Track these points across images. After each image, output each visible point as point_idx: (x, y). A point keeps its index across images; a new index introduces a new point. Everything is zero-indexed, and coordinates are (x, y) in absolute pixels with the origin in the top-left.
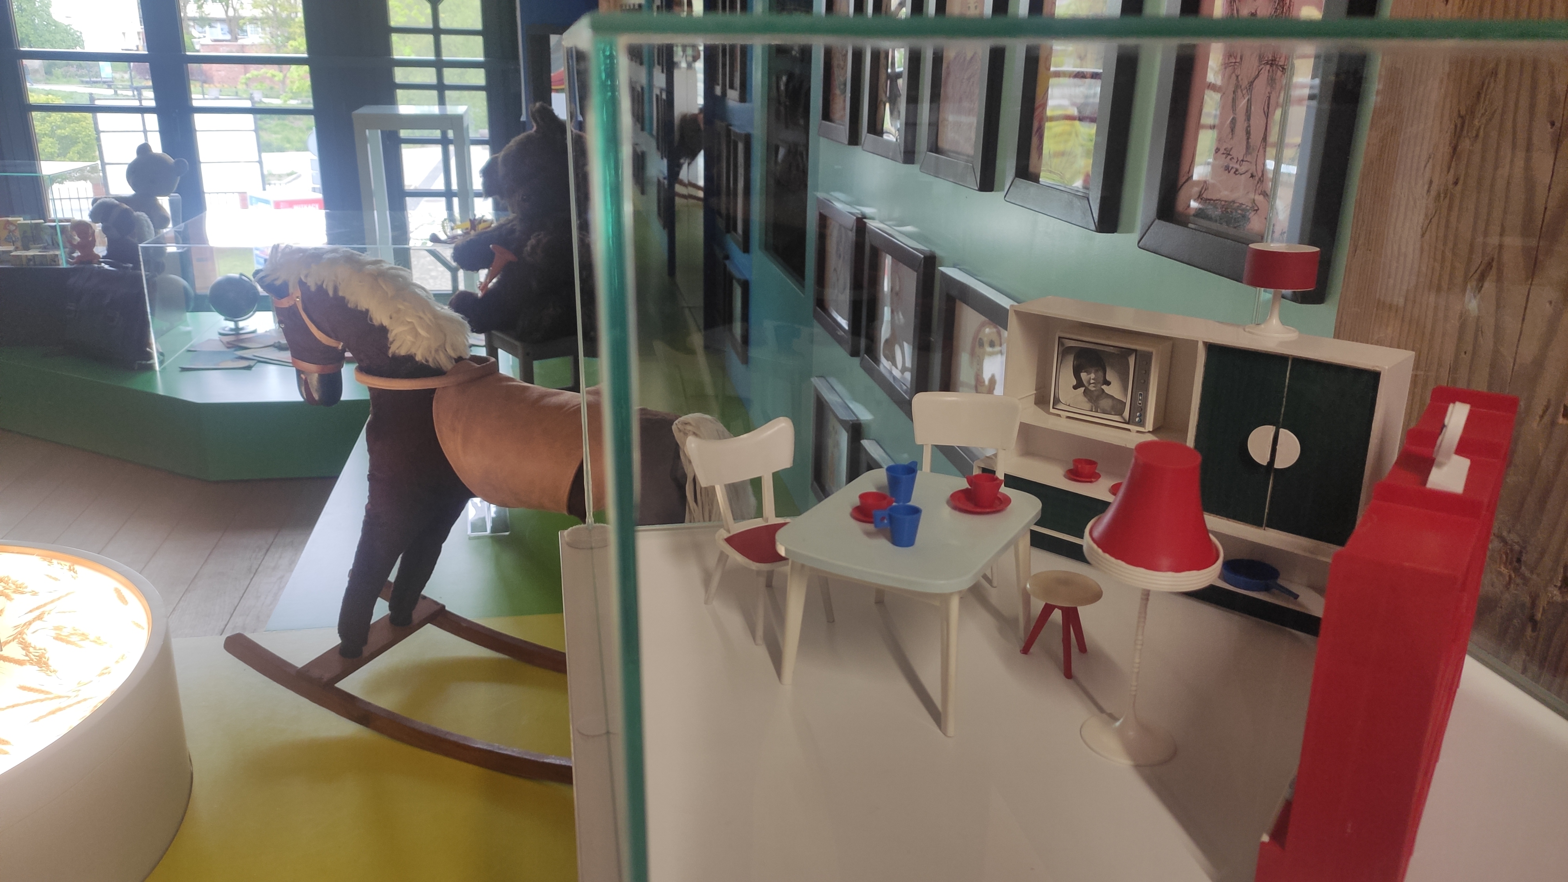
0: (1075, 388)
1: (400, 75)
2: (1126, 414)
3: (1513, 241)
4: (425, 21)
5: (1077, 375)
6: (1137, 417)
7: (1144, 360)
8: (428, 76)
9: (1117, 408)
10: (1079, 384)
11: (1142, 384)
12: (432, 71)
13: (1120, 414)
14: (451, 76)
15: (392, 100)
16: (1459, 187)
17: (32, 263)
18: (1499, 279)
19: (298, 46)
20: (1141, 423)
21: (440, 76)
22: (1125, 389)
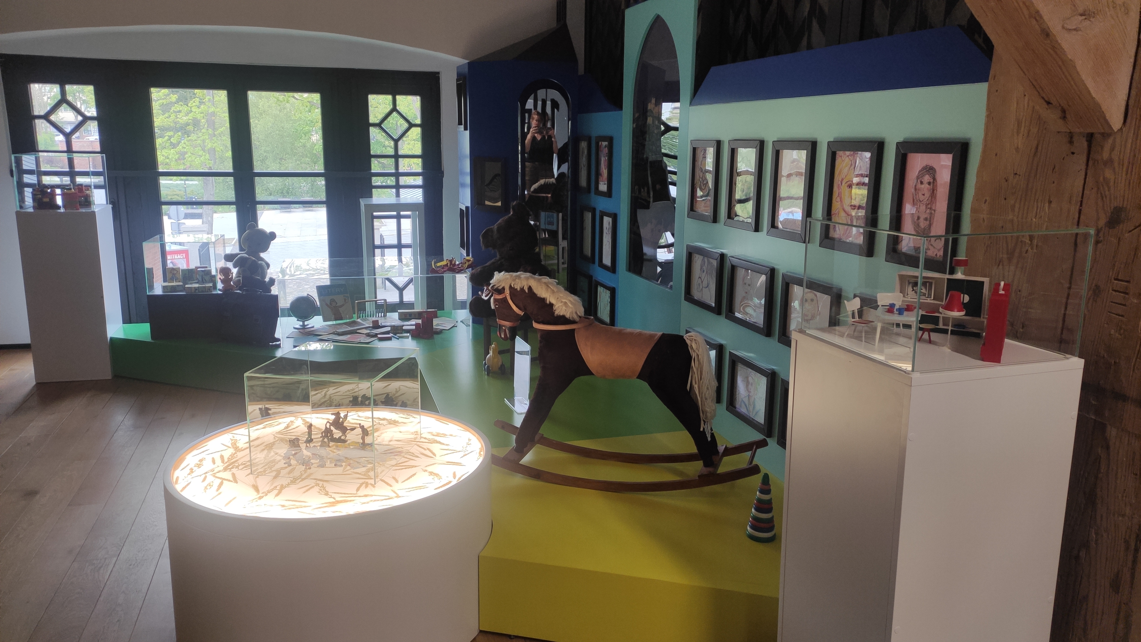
0: (912, 291)
1: (376, 181)
2: (927, 296)
3: (1005, 256)
4: (391, 152)
5: (913, 288)
6: (929, 296)
7: (931, 284)
8: (391, 181)
9: (924, 295)
10: (913, 290)
11: (930, 289)
12: (393, 179)
13: (925, 296)
14: (403, 181)
15: (370, 196)
16: (992, 244)
17: (197, 291)
18: (1003, 265)
19: (320, 168)
20: (931, 298)
21: (397, 181)
22: (926, 290)
